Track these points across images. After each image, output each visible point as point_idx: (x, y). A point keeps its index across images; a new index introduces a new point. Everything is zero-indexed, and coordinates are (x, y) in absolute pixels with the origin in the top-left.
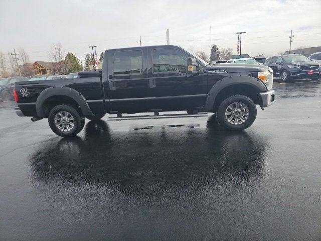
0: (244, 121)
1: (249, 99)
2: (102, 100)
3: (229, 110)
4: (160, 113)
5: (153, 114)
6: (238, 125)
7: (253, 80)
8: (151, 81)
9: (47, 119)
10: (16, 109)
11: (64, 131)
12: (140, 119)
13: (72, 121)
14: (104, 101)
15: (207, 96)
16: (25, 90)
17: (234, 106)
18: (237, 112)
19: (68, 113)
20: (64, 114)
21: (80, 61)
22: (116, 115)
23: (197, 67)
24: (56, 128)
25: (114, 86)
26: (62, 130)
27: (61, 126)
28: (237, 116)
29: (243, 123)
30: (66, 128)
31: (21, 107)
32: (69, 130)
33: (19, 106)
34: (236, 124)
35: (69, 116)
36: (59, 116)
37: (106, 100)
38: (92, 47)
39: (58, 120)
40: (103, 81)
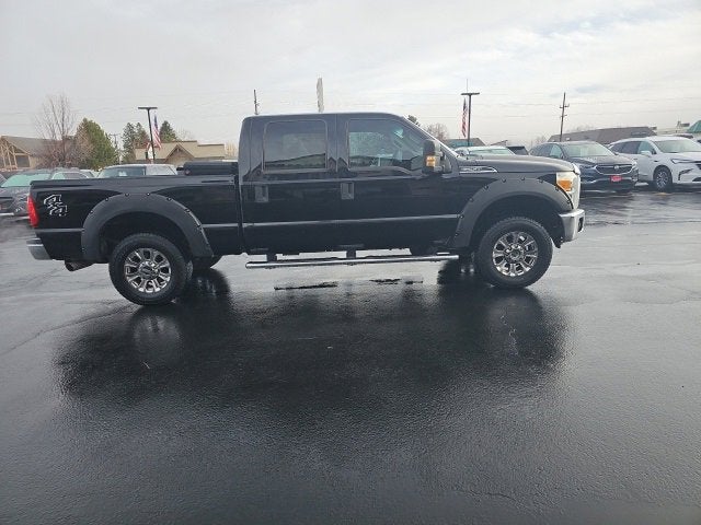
0: (528, 269)
1: (538, 226)
2: (236, 225)
3: (500, 247)
4: (359, 254)
5: (343, 254)
6: (517, 276)
7: (547, 189)
8: (344, 187)
9: (107, 266)
10: (29, 242)
11: (145, 293)
13: (165, 270)
14: (240, 226)
15: (457, 220)
16: (57, 200)
17: (510, 240)
18: (516, 252)
19: (156, 253)
20: (147, 255)
21: (113, 139)
22: (263, 258)
23: (442, 159)
24: (129, 285)
25: (263, 195)
26: (141, 290)
27: (138, 280)
28: (513, 258)
29: (526, 273)
30: (148, 287)
31: (43, 238)
32: (157, 290)
33: (38, 236)
34: (513, 275)
35: (159, 259)
36: (136, 260)
37: (245, 225)
38: (148, 109)
39: (131, 268)
40: (241, 183)
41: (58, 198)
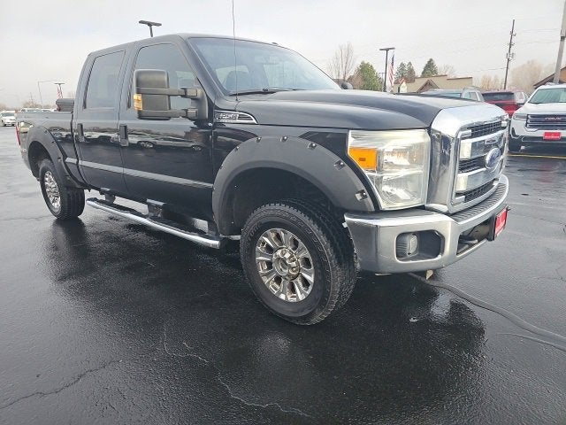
6: (288, 302)
14: (78, 162)
15: (211, 191)
25: (82, 134)
26: (53, 205)
27: (51, 196)
30: (55, 202)
34: (283, 297)
36: (50, 180)
38: (387, 50)
40: (73, 121)
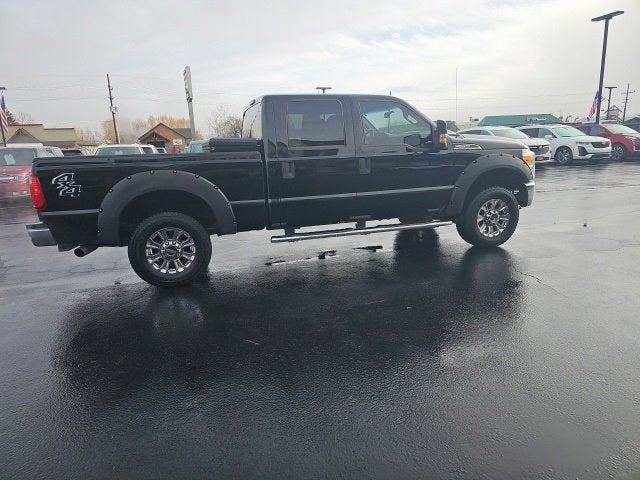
0: (501, 230)
1: (510, 193)
2: (263, 201)
3: (482, 213)
4: (368, 224)
5: (353, 225)
8: (362, 162)
9: (125, 249)
10: (29, 227)
11: (167, 274)
12: (338, 235)
13: (187, 249)
14: (267, 201)
16: (69, 179)
17: (490, 206)
18: (495, 216)
19: (180, 232)
20: (170, 235)
22: (281, 232)
24: (149, 267)
25: (290, 171)
26: (163, 271)
27: (160, 262)
28: (492, 222)
29: (500, 234)
30: (172, 266)
31: (46, 221)
32: (181, 270)
33: (41, 219)
34: (491, 236)
35: (183, 239)
36: (159, 240)
37: (270, 201)
39: (153, 249)
40: (267, 160)
41: (70, 176)
